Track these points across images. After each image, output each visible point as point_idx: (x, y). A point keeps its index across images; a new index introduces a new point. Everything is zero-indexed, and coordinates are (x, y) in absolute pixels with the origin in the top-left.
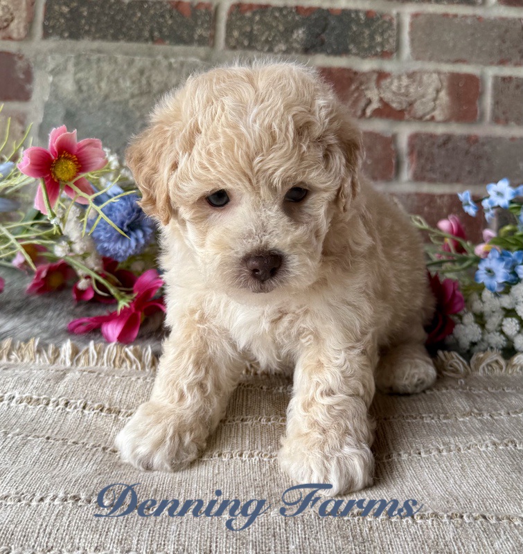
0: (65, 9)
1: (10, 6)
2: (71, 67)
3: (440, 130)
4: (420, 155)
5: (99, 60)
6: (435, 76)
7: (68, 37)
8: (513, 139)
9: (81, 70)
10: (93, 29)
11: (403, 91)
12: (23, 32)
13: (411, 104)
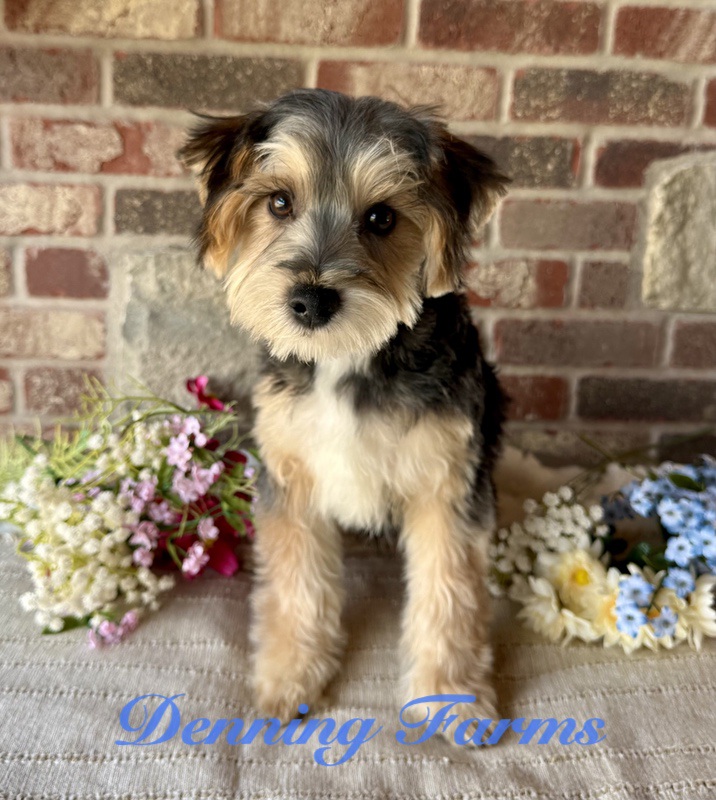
0: (137, 203)
1: (78, 200)
2: (151, 265)
3: (526, 316)
4: (505, 340)
5: (180, 259)
6: (523, 265)
7: (142, 233)
8: (598, 323)
9: (162, 270)
10: (170, 223)
11: (490, 279)
12: (93, 228)
13: (497, 293)
